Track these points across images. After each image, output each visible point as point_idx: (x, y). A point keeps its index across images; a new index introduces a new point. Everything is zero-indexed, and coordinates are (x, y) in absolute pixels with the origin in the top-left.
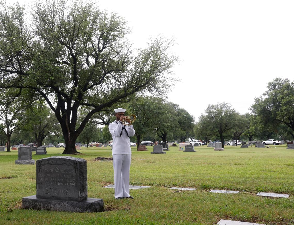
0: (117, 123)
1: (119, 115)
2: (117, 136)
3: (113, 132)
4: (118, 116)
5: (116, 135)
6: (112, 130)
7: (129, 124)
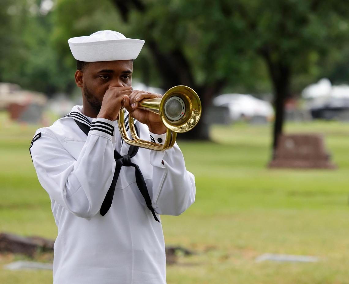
0: (86, 129)
1: (95, 77)
2: (84, 214)
3: (60, 189)
4: (94, 83)
5: (76, 208)
6: (53, 176)
7: (160, 140)
